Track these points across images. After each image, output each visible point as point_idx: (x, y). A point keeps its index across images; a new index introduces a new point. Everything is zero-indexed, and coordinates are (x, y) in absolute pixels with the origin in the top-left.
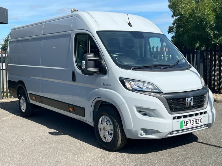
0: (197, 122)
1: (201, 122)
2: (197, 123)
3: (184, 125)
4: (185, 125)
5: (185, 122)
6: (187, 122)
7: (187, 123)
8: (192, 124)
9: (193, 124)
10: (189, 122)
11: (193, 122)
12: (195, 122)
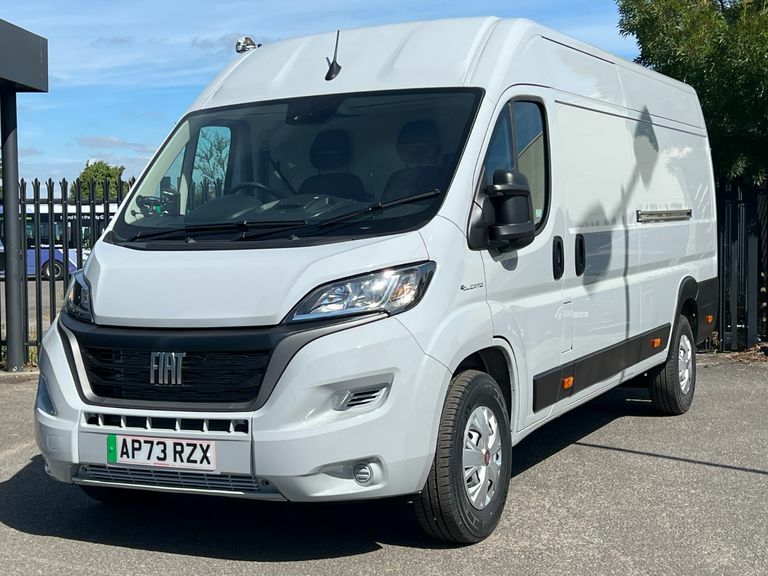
0: (185, 456)
1: (205, 457)
2: (185, 460)
3: (123, 453)
4: (127, 453)
5: (125, 441)
6: (137, 445)
7: (134, 449)
8: (159, 458)
9: (162, 456)
10: (146, 447)
11: (164, 451)
12: (175, 452)
